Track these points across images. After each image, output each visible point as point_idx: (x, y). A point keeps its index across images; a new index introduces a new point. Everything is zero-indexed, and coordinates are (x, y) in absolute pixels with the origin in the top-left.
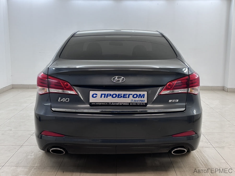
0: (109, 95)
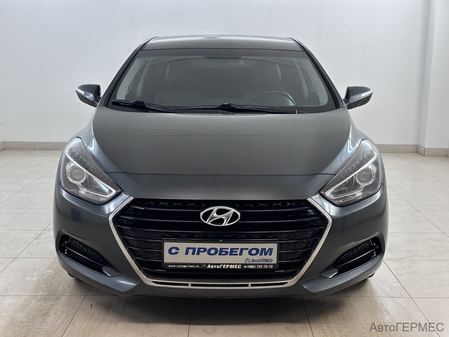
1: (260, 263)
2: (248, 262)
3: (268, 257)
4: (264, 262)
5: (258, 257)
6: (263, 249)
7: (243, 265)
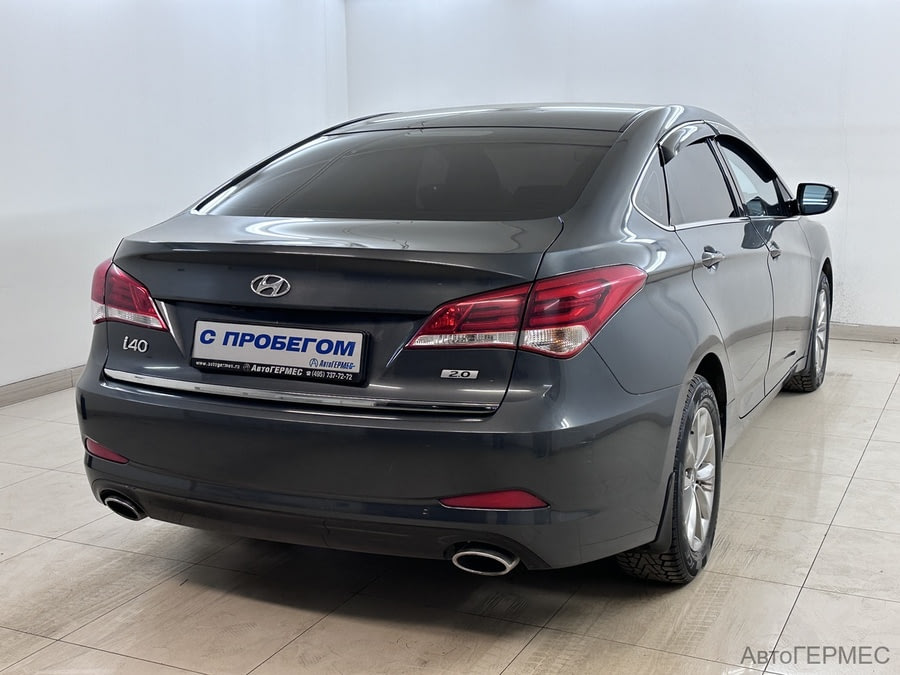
0: (247, 338)
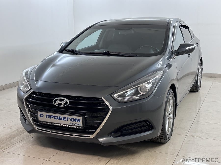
1: (75, 125)
2: (70, 124)
3: (78, 123)
4: (77, 125)
5: (74, 122)
6: (76, 119)
7: (68, 125)
